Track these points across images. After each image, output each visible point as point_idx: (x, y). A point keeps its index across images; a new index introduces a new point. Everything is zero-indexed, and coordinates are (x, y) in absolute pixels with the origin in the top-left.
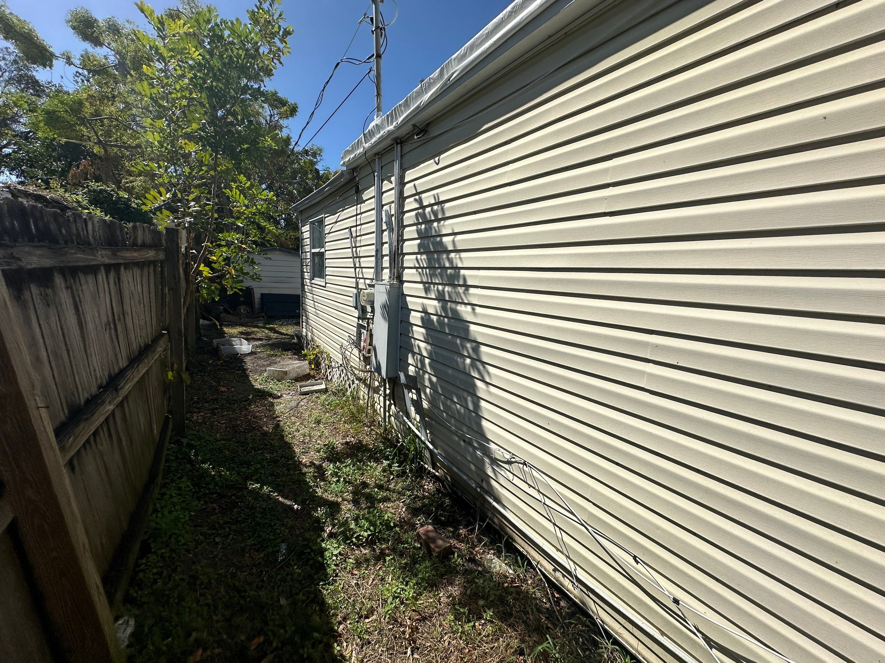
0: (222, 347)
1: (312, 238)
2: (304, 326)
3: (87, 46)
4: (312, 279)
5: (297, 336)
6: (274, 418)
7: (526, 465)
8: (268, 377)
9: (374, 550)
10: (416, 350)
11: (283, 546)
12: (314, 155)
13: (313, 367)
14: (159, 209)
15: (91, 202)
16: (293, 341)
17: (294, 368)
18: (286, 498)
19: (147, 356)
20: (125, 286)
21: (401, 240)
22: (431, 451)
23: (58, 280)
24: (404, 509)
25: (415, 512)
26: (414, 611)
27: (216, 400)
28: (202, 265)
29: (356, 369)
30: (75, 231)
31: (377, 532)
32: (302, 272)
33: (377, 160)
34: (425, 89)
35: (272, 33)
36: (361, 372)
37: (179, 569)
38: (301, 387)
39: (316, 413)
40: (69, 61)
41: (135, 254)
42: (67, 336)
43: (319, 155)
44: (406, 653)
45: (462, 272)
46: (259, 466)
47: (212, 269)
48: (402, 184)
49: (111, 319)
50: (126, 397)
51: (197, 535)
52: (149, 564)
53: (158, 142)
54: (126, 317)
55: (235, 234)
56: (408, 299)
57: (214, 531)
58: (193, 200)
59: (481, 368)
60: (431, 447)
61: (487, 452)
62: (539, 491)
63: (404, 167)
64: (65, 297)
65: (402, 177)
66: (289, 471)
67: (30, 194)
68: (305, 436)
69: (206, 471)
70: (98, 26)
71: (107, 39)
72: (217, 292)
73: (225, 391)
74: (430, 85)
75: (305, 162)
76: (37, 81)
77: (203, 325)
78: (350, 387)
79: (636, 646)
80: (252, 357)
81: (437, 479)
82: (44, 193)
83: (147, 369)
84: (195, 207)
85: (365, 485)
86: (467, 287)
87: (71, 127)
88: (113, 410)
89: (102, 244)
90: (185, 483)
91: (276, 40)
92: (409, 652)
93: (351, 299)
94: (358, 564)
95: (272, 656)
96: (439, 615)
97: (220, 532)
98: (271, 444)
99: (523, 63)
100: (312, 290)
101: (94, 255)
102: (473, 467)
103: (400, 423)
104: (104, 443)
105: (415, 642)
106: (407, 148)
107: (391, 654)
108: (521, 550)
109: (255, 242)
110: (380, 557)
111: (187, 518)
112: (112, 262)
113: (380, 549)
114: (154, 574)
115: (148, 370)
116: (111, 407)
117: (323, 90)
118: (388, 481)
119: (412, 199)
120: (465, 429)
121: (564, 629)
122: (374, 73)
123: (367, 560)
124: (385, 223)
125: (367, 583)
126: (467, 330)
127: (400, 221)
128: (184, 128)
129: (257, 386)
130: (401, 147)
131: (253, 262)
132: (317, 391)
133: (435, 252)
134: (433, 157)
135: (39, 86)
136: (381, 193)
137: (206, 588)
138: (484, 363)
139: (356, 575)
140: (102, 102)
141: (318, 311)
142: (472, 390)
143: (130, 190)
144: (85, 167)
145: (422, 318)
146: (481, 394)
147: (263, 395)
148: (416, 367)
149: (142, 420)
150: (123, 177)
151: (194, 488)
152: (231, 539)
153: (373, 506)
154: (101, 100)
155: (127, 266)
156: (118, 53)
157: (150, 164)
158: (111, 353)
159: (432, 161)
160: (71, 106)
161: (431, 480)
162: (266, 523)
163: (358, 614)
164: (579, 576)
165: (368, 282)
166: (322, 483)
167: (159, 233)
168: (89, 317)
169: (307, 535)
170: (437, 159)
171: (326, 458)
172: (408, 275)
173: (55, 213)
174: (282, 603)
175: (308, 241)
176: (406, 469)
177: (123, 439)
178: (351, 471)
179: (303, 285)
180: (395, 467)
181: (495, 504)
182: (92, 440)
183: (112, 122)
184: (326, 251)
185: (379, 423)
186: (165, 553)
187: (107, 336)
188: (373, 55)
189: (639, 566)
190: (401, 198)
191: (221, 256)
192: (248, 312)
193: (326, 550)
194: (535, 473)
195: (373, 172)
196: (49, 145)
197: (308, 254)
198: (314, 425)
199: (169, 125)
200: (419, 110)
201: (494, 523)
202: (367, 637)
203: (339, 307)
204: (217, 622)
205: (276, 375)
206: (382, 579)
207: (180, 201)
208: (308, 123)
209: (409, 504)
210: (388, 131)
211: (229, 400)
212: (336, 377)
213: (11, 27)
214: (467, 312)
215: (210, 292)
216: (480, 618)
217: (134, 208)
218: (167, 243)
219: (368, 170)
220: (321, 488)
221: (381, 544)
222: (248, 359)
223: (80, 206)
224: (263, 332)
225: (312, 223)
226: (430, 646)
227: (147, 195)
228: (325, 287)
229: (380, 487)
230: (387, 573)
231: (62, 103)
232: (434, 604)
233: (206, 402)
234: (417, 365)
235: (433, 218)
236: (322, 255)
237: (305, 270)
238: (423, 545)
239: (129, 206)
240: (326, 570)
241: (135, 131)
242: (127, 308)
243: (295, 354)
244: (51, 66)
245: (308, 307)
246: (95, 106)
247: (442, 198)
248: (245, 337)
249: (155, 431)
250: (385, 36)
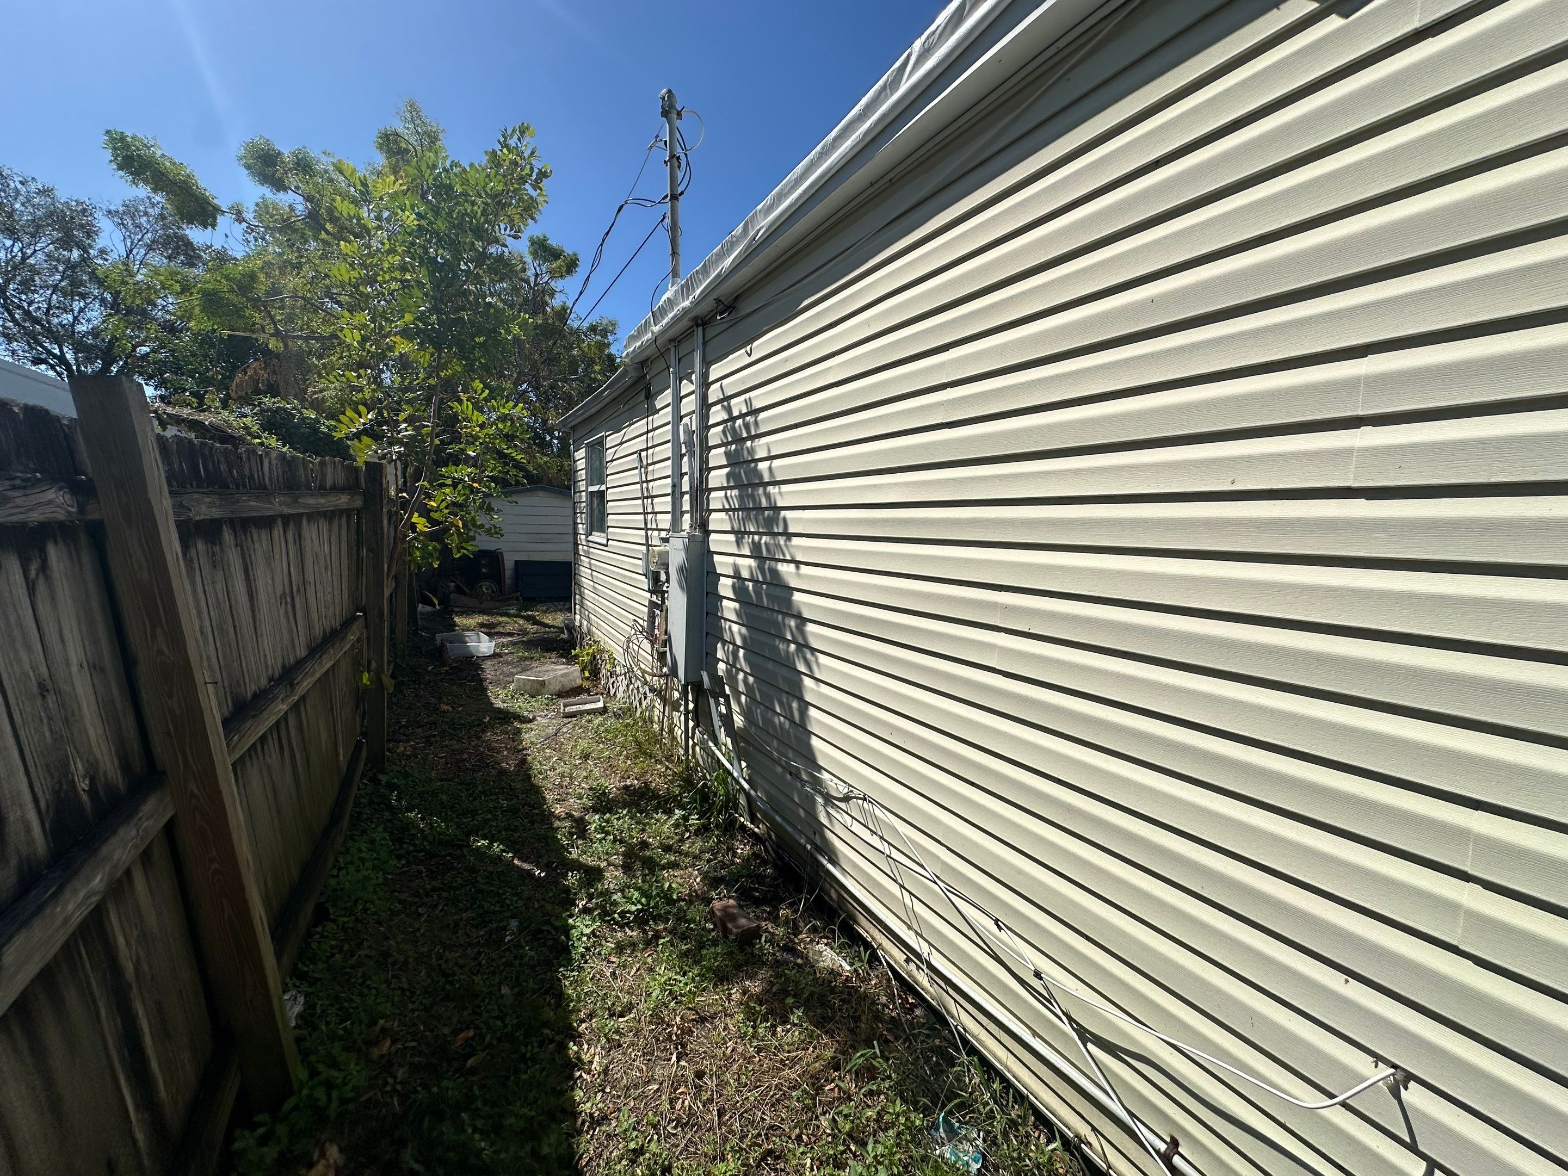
0: (448, 645)
1: (589, 467)
2: (577, 612)
3: (266, 191)
4: (588, 534)
5: (567, 627)
6: (519, 751)
7: (865, 799)
8: (515, 692)
9: (645, 932)
10: (727, 637)
11: (514, 924)
12: (604, 333)
13: (587, 674)
14: (357, 436)
15: (264, 428)
16: (562, 636)
17: (556, 677)
18: (524, 861)
19: (333, 645)
20: (307, 544)
21: (705, 469)
22: (748, 795)
23: (227, 536)
24: (698, 880)
25: (713, 882)
26: (689, 1009)
27: (435, 723)
28: (416, 515)
29: (647, 672)
30: (247, 472)
31: (652, 907)
32: (576, 524)
33: (672, 350)
34: (727, 250)
35: (522, 178)
36: (655, 678)
37: (366, 944)
38: (565, 706)
39: (583, 744)
40: (240, 218)
41: (322, 501)
42: (234, 608)
43: (612, 332)
44: (670, 1060)
45: (783, 513)
46: (489, 816)
47: (433, 522)
48: (705, 384)
49: (287, 591)
50: (303, 698)
51: (392, 904)
52: (326, 934)
53: (358, 342)
54: (308, 587)
55: (465, 467)
56: (717, 558)
57: (416, 900)
58: (405, 421)
59: (809, 656)
60: (746, 786)
61: (817, 784)
62: (882, 838)
63: (709, 358)
64: (233, 557)
65: (705, 375)
66: (533, 824)
67: (184, 420)
68: (563, 776)
69: (412, 823)
70: (283, 162)
71: (292, 180)
72: (436, 554)
73: (448, 711)
74: (732, 245)
75: (589, 345)
76: (191, 243)
77: (423, 614)
78: (640, 704)
79: (1004, 1058)
80: (495, 661)
81: (757, 838)
82: (201, 417)
83: (332, 663)
84: (407, 431)
85: (644, 845)
86: (789, 536)
87: (238, 312)
88: (286, 713)
89: (280, 488)
90: (379, 834)
91: (527, 186)
92: (674, 1058)
93: (640, 562)
94: (620, 949)
95: (484, 1054)
96: (726, 1015)
97: (425, 900)
98: (511, 786)
99: (847, 216)
100: (588, 552)
101: (270, 503)
102: (802, 813)
103: (708, 755)
104: (274, 756)
105: (684, 1046)
106: (711, 332)
107: (649, 1060)
108: (865, 935)
109: (493, 479)
110: (650, 943)
111: (381, 880)
112: (291, 511)
113: (654, 930)
114: (332, 947)
115: (333, 666)
116: (284, 707)
117: (602, 245)
118: (680, 841)
119: (719, 407)
120: (791, 755)
121: (911, 1043)
122: (668, 221)
123: (633, 945)
124: (685, 443)
125: (629, 974)
126: (789, 602)
127: (704, 439)
128: (393, 321)
129: (499, 704)
130: (704, 330)
131: (490, 509)
132: (589, 712)
133: (750, 485)
134: (743, 346)
135: (194, 250)
136: (678, 399)
137: (400, 969)
138: (813, 650)
139: (613, 962)
140: (283, 273)
141: (597, 586)
142: (796, 692)
143: (317, 405)
144: (255, 372)
145: (733, 586)
146: (808, 698)
147: (506, 717)
148: (727, 663)
149: (324, 736)
150: (310, 384)
151: (394, 844)
152: (441, 911)
153: (652, 872)
154: (282, 269)
155: (311, 517)
156: (308, 198)
157: (347, 373)
158: (286, 636)
159: (743, 351)
160: (239, 281)
161: (749, 842)
162: (492, 891)
163: (609, 1009)
164: (933, 962)
165: (663, 534)
166: (580, 842)
167: (357, 469)
168: (261, 585)
169: (549, 907)
170: (748, 348)
171: (591, 807)
172: (718, 521)
173: (226, 449)
174: (503, 991)
175: (582, 474)
176: (710, 823)
177: (298, 756)
178: (626, 826)
179: (576, 545)
180: (694, 820)
181: (830, 867)
182: (259, 748)
183: (297, 301)
184: (607, 489)
185: (679, 758)
186: (347, 922)
187: (282, 612)
188: (667, 196)
189: (1003, 935)
190: (705, 406)
191: (443, 501)
192: (493, 592)
193: (574, 927)
194: (878, 812)
195: (668, 368)
196: (204, 340)
197: (584, 494)
198: (578, 762)
199: (373, 320)
200: (721, 279)
201: (831, 898)
202: (617, 1038)
203: (625, 576)
204: (413, 1011)
205: (528, 688)
206: (651, 970)
207: (386, 423)
208: (581, 293)
209: (707, 872)
210: (683, 309)
211: (453, 724)
212: (621, 689)
213: (163, 174)
214: (789, 573)
215: (426, 555)
216: (785, 1021)
217: (323, 433)
218: (366, 483)
219: (661, 364)
220: (578, 848)
221: (656, 924)
222: (487, 665)
223: (250, 434)
224: (516, 622)
225: (590, 446)
226: (704, 1052)
227: (341, 417)
228: (606, 546)
229: (667, 849)
230: (658, 961)
231: (227, 278)
232: (720, 1002)
233: (419, 727)
234: (728, 659)
235: (745, 435)
236: (601, 494)
237: (579, 521)
238: (718, 925)
239: (316, 431)
240: (570, 953)
241: (330, 314)
242: (310, 577)
243: (562, 656)
244: (214, 226)
245: (583, 579)
246: (273, 278)
247: (757, 405)
248: (485, 630)
249: (341, 758)
250: (688, 163)
